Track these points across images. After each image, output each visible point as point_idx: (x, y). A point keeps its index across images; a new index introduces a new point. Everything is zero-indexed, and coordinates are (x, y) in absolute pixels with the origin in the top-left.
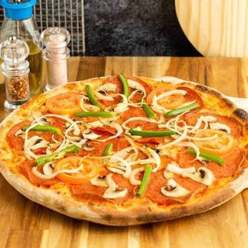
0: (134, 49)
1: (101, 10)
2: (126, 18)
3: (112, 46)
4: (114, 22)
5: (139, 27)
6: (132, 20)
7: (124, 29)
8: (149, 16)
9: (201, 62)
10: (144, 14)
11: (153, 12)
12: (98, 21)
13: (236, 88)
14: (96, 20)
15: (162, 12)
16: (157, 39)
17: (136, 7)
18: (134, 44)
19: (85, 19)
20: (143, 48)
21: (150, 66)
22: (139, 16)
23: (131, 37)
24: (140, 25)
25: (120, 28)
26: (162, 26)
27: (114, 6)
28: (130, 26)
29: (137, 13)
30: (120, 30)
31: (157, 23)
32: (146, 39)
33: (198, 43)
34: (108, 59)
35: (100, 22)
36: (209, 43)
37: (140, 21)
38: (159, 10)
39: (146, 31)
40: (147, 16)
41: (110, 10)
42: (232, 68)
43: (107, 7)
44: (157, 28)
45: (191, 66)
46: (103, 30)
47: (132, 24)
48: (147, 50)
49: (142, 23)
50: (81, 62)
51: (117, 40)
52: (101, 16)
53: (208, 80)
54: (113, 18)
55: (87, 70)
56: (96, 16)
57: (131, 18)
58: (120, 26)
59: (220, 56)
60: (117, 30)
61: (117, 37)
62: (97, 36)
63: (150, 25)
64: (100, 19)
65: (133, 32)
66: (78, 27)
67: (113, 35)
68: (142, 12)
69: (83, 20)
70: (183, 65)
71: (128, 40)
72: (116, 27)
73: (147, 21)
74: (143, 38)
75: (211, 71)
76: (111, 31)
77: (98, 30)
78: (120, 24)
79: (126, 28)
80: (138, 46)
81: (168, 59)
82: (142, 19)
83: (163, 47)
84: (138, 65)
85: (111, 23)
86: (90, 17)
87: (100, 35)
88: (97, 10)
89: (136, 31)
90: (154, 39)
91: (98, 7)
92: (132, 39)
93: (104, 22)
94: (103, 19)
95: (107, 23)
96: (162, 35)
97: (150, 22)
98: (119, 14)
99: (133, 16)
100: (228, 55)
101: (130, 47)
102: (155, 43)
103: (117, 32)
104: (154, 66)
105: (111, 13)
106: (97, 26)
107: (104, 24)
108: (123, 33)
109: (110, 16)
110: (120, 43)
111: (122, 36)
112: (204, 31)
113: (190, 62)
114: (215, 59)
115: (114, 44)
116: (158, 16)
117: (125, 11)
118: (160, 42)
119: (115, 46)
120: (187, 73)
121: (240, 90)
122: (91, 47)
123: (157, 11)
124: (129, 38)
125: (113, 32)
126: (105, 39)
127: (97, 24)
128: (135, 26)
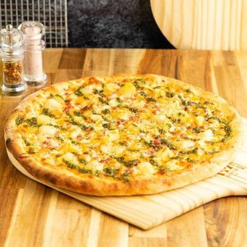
0: (114, 42)
1: (84, 7)
2: (106, 14)
3: (94, 40)
4: (96, 17)
5: (118, 23)
6: (113, 17)
7: (105, 24)
8: (127, 12)
9: (174, 54)
10: (123, 10)
11: (131, 8)
12: (81, 17)
13: (203, 75)
14: (79, 15)
15: (140, 8)
16: (135, 34)
17: (116, 4)
18: (113, 38)
19: (68, 14)
20: (122, 41)
21: (127, 57)
22: (118, 12)
23: (111, 32)
24: (120, 21)
25: (101, 23)
26: (139, 22)
27: (95, 3)
28: (111, 21)
29: (116, 10)
30: (101, 25)
31: (135, 18)
32: (125, 34)
33: (171, 37)
34: (89, 50)
35: (83, 17)
36: (182, 36)
37: (120, 18)
38: (137, 7)
39: (125, 26)
40: (125, 12)
41: (91, 6)
42: (202, 59)
43: (89, 3)
44: (135, 24)
45: (164, 57)
46: (86, 25)
47: (112, 19)
48: (126, 44)
49: (122, 20)
50: (64, 53)
51: (98, 35)
52: (83, 12)
53: (179, 68)
54: (94, 14)
55: (69, 60)
56: (79, 12)
57: (111, 14)
58: (101, 21)
59: (191, 49)
60: (99, 25)
61: (98, 32)
62: (80, 31)
63: (129, 21)
64: (83, 15)
65: (113, 27)
66: (61, 21)
67: (94, 30)
68: (122, 9)
69: (66, 15)
70: (157, 56)
71: (108, 35)
72: (97, 22)
73: (126, 17)
74: (122, 32)
75: (182, 61)
76: (93, 26)
77: (81, 25)
78: (101, 19)
79: (107, 24)
80: (117, 40)
81: (143, 51)
82: (121, 15)
83: (141, 41)
84: (116, 55)
85: (93, 19)
86: (73, 13)
87: (83, 29)
88: (80, 7)
89: (116, 26)
90: (132, 33)
91: (81, 4)
92: (112, 34)
93: (86, 17)
94: (85, 15)
95: (90, 18)
96: (140, 30)
97: (129, 18)
98: (100, 10)
99: (113, 12)
100: (199, 48)
101: (110, 41)
102: (134, 38)
103: (98, 27)
104: (130, 56)
105: (93, 9)
106: (80, 22)
107: (87, 20)
108: (104, 28)
109: (92, 12)
110: (101, 37)
111: (103, 31)
112: (177, 26)
113: (163, 53)
114: (186, 52)
115: (95, 38)
116: (136, 13)
117: (106, 7)
118: (138, 37)
119: (96, 40)
120: (160, 63)
121: (207, 78)
122: (74, 41)
123: (135, 8)
124: (109, 33)
125: (94, 28)
126: (87, 33)
127: (80, 19)
128: (115, 21)
